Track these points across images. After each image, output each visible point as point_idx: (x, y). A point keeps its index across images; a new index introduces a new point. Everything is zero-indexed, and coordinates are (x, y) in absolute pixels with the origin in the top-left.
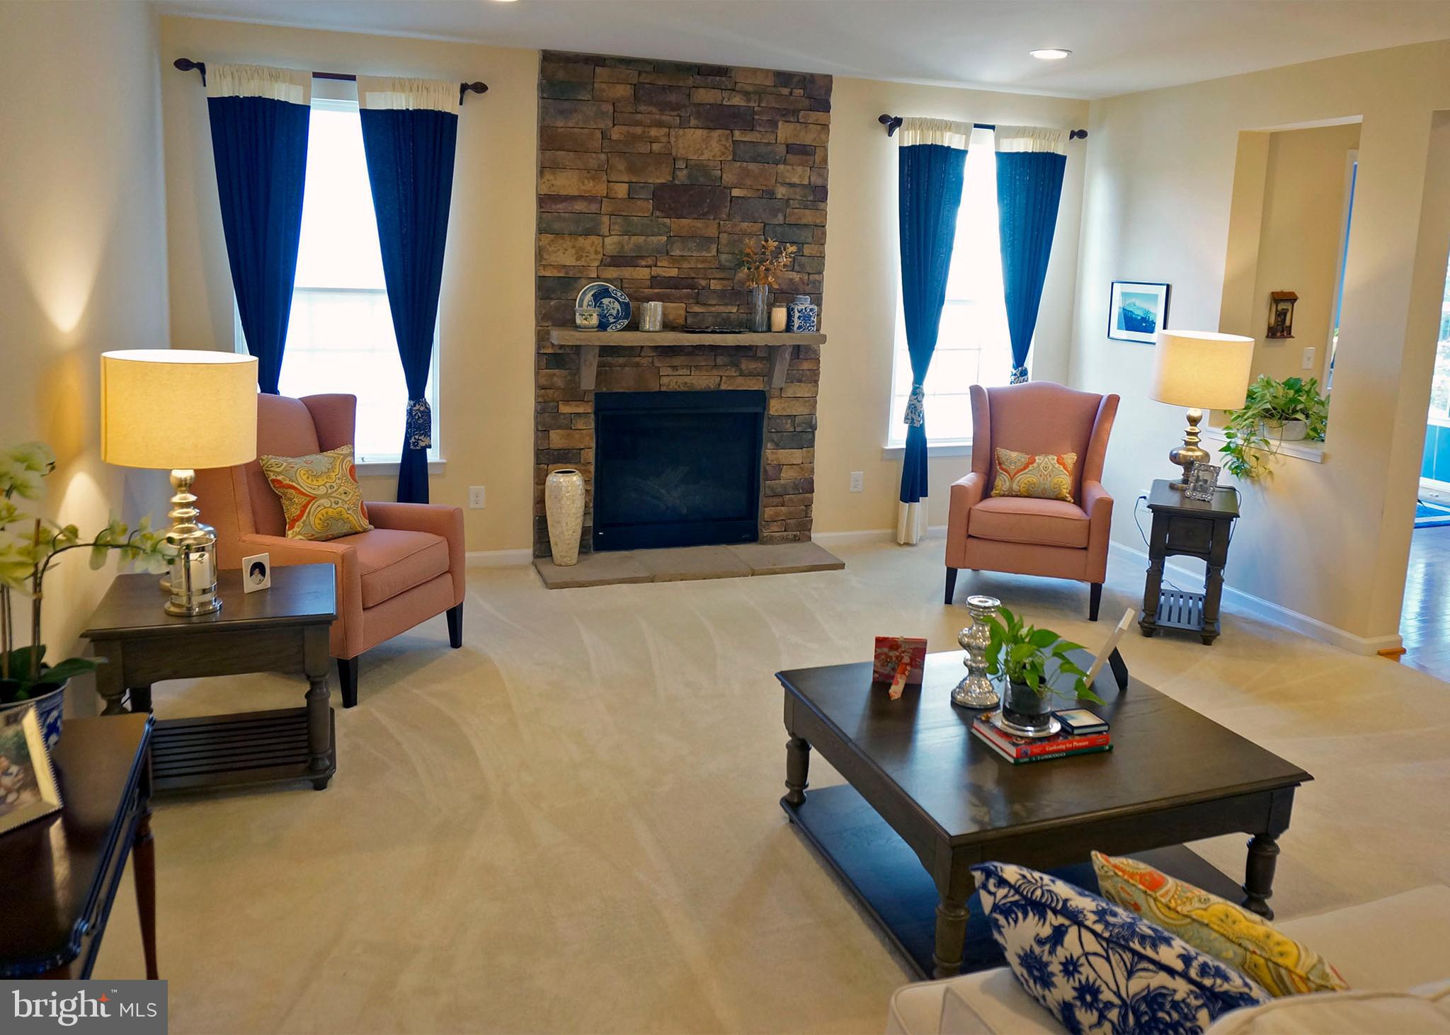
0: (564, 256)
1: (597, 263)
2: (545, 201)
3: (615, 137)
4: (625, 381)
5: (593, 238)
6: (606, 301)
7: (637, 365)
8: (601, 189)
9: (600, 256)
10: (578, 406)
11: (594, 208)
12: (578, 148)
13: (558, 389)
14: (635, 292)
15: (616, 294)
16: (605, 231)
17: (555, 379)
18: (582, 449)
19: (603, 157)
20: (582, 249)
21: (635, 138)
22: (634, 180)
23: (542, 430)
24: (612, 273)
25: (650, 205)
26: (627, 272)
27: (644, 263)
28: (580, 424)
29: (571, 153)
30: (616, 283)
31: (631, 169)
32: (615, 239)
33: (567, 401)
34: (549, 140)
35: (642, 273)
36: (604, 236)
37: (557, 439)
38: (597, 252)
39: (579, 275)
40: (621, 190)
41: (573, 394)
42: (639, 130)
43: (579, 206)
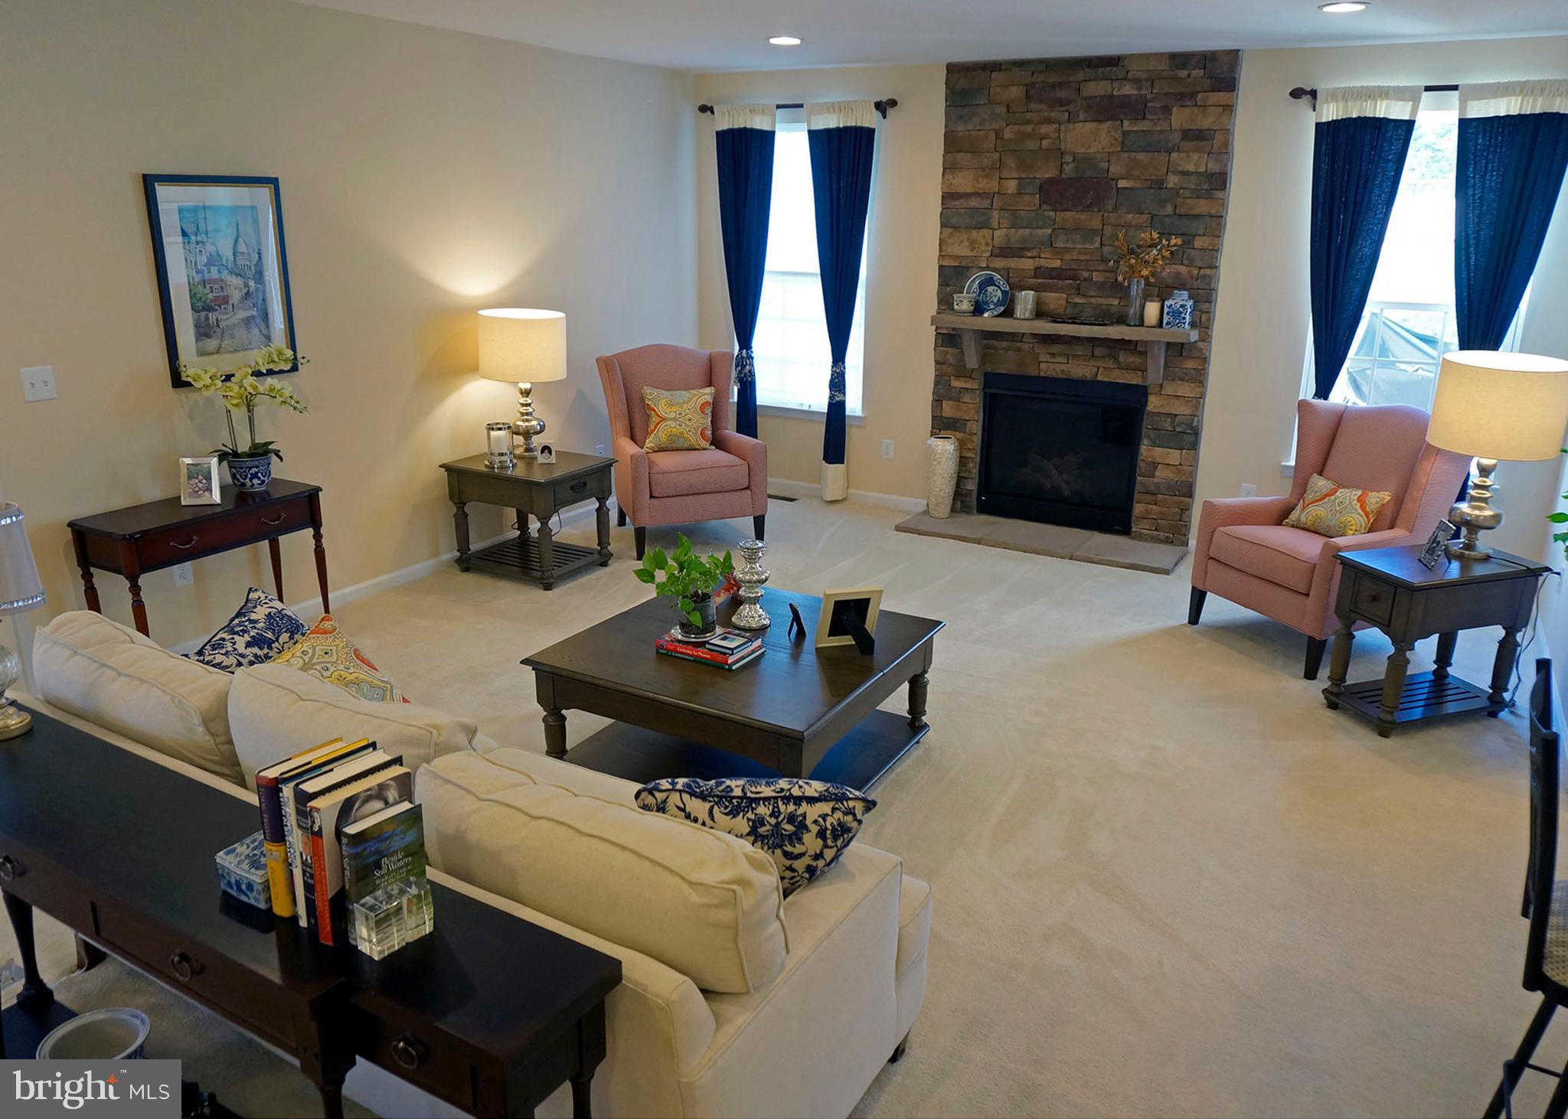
0: (961, 249)
1: (988, 254)
2: (948, 197)
3: (1007, 136)
4: (1007, 364)
5: (984, 231)
6: (990, 289)
7: (1019, 350)
8: (992, 185)
9: (990, 248)
10: (966, 382)
11: (986, 203)
12: (975, 150)
13: (951, 365)
14: (1020, 281)
15: (999, 283)
16: (995, 225)
17: (948, 356)
18: (968, 420)
19: (996, 156)
20: (974, 241)
21: (1025, 136)
22: (1023, 176)
23: (937, 401)
24: (1000, 263)
25: (1037, 199)
26: (1013, 263)
27: (1029, 254)
28: (966, 398)
29: (968, 154)
30: (1002, 272)
31: (1022, 165)
32: (1003, 232)
33: (958, 377)
34: (953, 144)
35: (1027, 264)
36: (994, 230)
37: (948, 409)
38: (987, 244)
39: (970, 265)
40: (1011, 186)
41: (962, 372)
42: (1029, 128)
43: (974, 203)
